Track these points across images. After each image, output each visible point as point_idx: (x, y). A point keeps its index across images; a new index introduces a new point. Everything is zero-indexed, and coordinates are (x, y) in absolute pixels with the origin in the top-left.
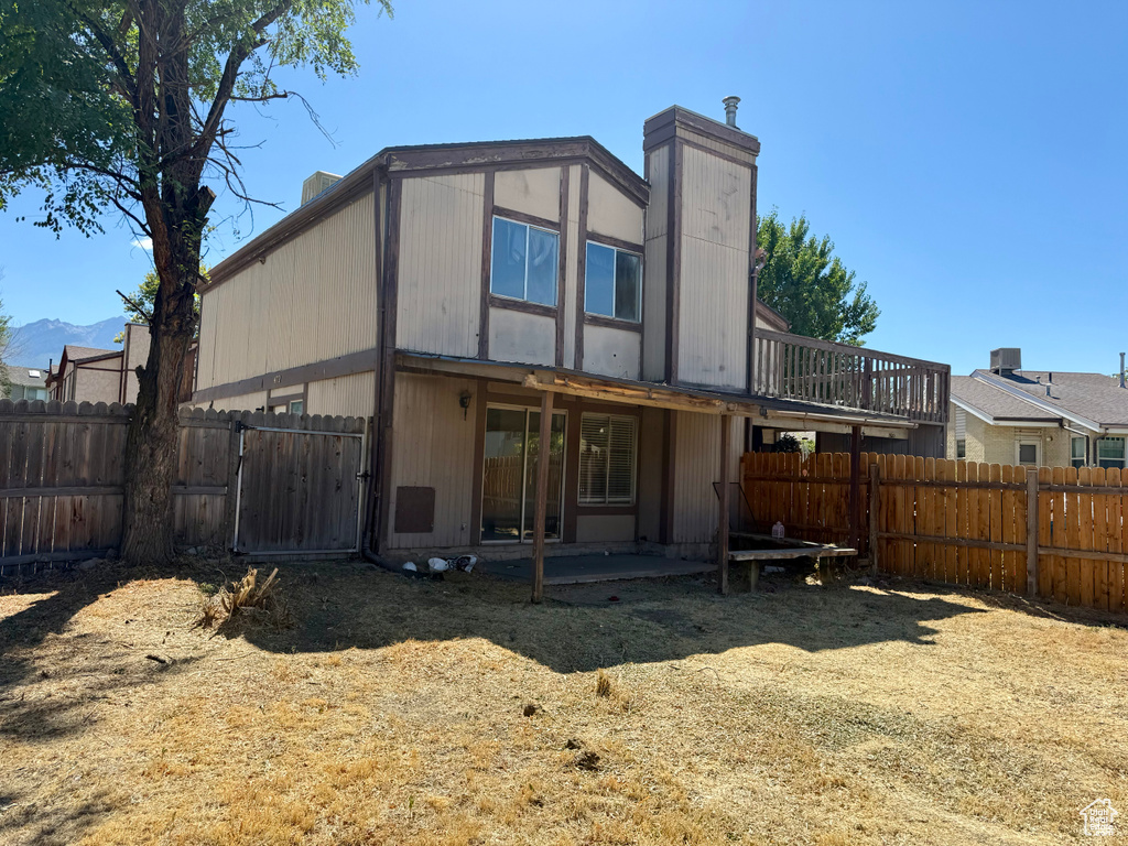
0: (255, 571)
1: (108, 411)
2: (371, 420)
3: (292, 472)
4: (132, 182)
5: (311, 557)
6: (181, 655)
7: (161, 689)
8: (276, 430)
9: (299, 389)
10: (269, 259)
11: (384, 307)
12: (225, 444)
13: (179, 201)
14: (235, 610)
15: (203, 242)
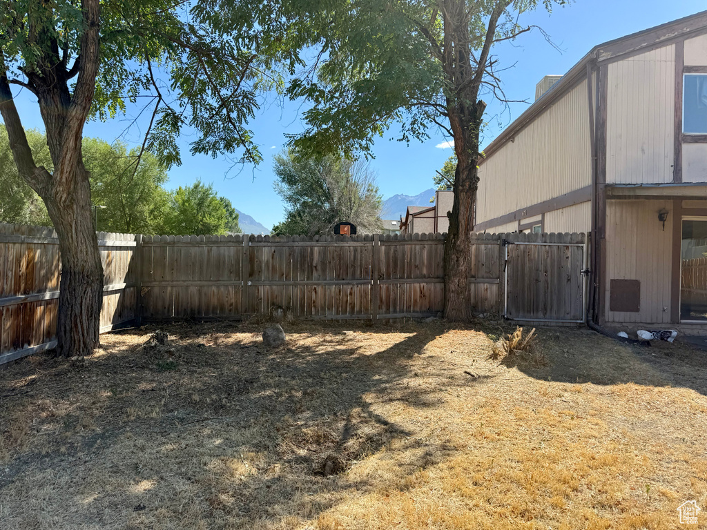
0: (521, 329)
1: (434, 238)
2: (590, 234)
3: (538, 270)
4: (443, 107)
5: (552, 324)
6: (483, 374)
7: (474, 391)
8: (527, 243)
9: (539, 218)
10: (516, 139)
11: (596, 156)
12: (496, 253)
13: (466, 112)
14: (511, 352)
15: (481, 134)
